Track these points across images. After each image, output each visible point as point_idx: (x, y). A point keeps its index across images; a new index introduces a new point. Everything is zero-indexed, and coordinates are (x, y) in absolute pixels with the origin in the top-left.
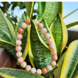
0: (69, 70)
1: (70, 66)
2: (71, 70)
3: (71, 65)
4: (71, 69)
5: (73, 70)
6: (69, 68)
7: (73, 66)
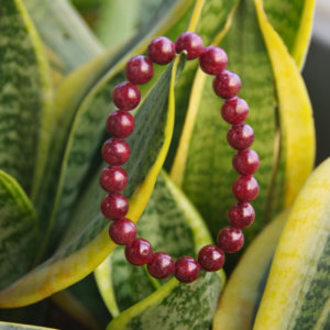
0: (293, 324)
1: (301, 303)
2: (306, 326)
3: (308, 297)
4: (307, 320)
5: (315, 322)
6: (298, 313)
7: (320, 301)
